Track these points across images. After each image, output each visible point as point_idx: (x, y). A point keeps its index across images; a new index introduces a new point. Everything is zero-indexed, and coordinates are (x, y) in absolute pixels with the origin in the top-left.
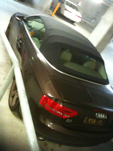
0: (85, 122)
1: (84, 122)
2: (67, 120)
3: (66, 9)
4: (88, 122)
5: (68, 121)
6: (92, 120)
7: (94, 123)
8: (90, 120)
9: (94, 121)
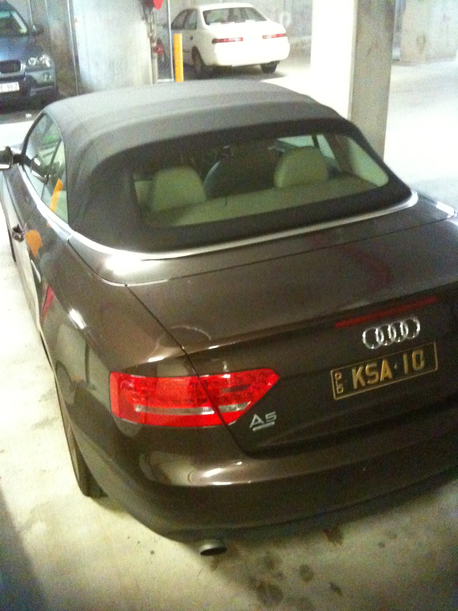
0: (340, 395)
1: (337, 395)
2: (253, 424)
3: (215, 41)
4: (355, 386)
5: (260, 424)
6: (371, 369)
7: (387, 379)
8: (357, 375)
9: (385, 371)
